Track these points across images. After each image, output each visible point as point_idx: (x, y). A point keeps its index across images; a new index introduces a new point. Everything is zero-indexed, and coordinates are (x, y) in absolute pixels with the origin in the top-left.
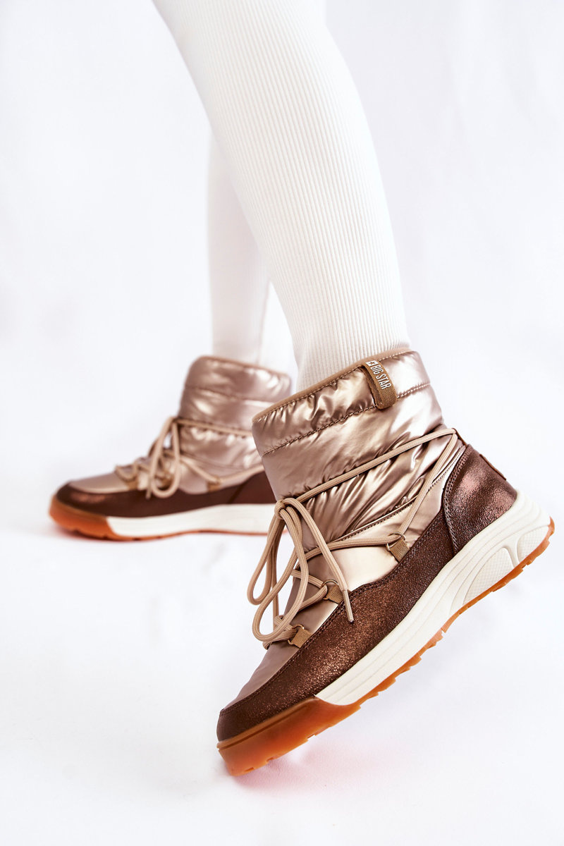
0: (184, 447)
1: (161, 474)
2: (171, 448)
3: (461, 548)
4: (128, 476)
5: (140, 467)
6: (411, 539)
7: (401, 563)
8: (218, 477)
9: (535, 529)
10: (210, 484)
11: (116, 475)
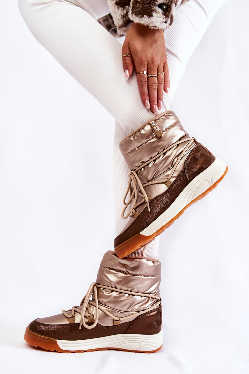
0: (100, 300)
1: (88, 315)
2: (94, 300)
3: (190, 181)
4: (69, 316)
5: (76, 310)
6: (173, 180)
7: (169, 188)
8: (119, 318)
9: (218, 173)
10: (114, 321)
11: (63, 316)
